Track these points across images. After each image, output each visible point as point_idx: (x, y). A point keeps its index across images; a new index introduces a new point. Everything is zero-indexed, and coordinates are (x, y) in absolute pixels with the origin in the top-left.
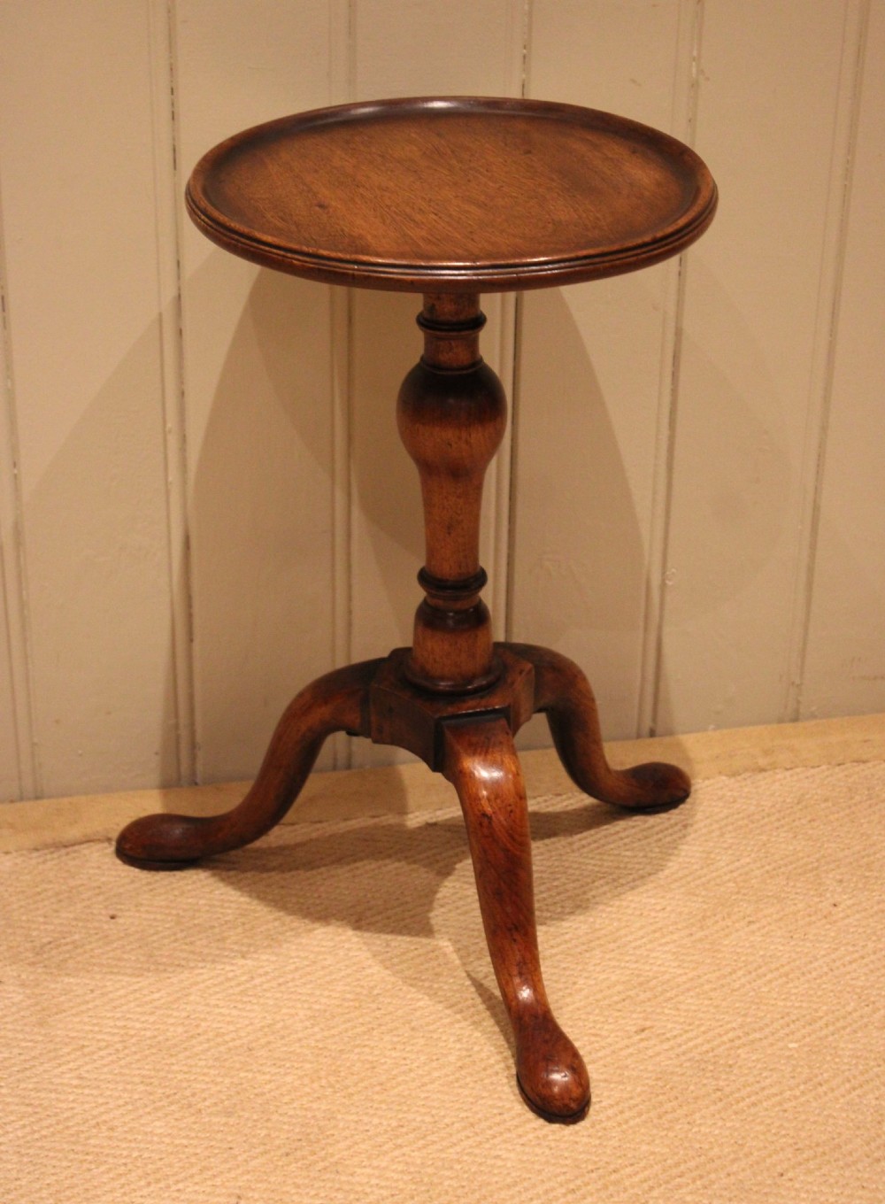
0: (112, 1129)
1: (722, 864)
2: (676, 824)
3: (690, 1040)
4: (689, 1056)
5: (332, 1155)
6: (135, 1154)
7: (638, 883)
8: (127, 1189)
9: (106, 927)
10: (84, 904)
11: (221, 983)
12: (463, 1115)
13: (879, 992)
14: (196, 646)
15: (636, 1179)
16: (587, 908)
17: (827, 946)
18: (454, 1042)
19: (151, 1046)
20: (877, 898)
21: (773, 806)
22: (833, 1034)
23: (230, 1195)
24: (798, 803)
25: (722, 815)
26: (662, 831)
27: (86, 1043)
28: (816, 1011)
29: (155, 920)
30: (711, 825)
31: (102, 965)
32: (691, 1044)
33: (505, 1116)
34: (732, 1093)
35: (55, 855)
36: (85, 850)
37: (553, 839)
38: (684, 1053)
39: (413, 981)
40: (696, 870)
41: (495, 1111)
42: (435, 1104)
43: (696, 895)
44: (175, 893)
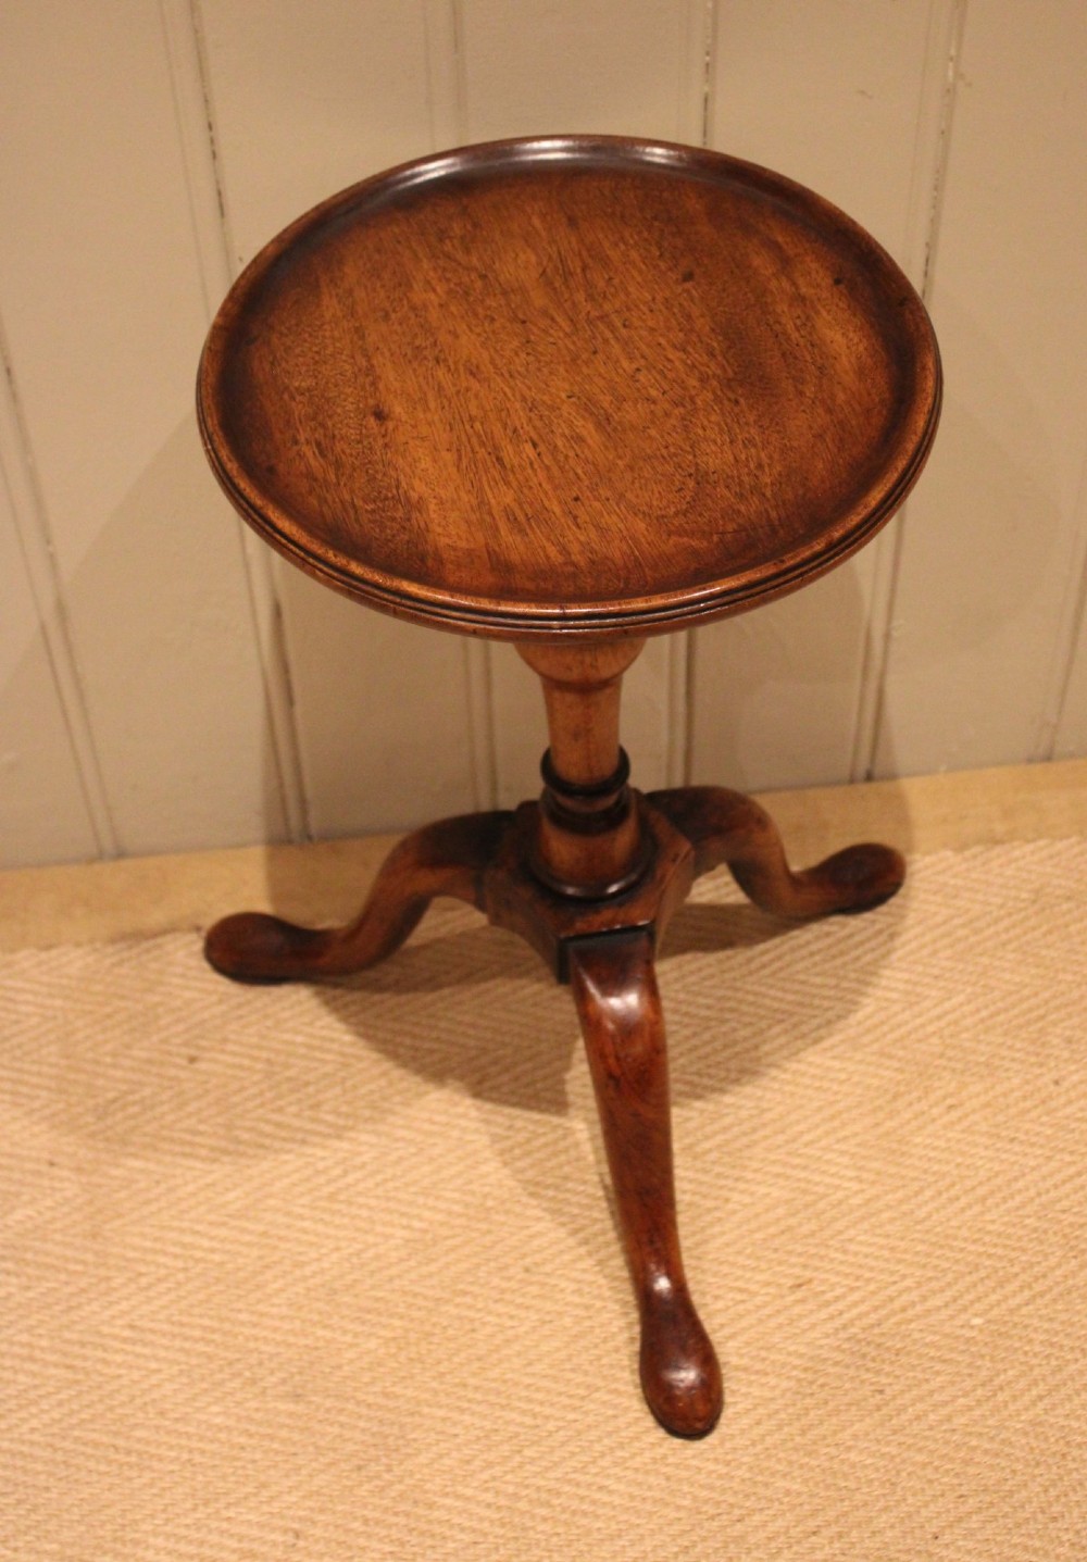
0: (162, 1413)
1: (927, 1004)
2: (880, 932)
3: (855, 1304)
4: (850, 1331)
5: (411, 1473)
6: (185, 1456)
7: (823, 1032)
9: (183, 1074)
10: (161, 1036)
11: (308, 1180)
12: (571, 1416)
16: (755, 1073)
17: (1039, 1152)
18: (573, 1292)
19: (218, 1280)
21: (1002, 906)
22: (1027, 1304)
23: (286, 1531)
24: (1034, 902)
25: (939, 919)
26: (862, 943)
27: (143, 1269)
28: (1011, 1262)
29: (241, 1067)
30: (923, 935)
31: (172, 1140)
32: (855, 1312)
33: (621, 1421)
34: (894, 1398)
35: (135, 951)
36: (169, 944)
37: (729, 952)
38: (845, 1327)
39: (534, 1188)
40: (896, 1014)
41: (610, 1412)
42: (540, 1396)
43: (891, 1057)
44: (269, 1023)
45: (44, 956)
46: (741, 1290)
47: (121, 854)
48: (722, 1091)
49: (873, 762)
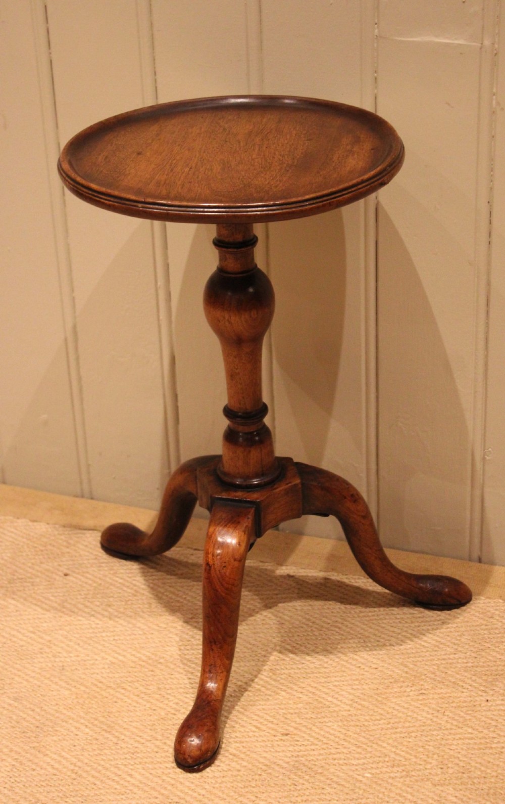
1: (443, 653)
2: (438, 620)
3: (310, 750)
4: (299, 759)
5: (46, 741)
7: (378, 648)
9: (58, 578)
10: (60, 563)
11: (85, 629)
12: (137, 745)
14: (180, 426)
16: (330, 653)
17: (455, 724)
18: (175, 703)
19: (16, 651)
22: (400, 778)
25: (475, 623)
26: (425, 621)
28: (406, 759)
29: (86, 583)
30: (461, 627)
31: (35, 599)
32: (307, 753)
34: (301, 789)
35: (70, 533)
37: (354, 607)
38: (297, 756)
40: (422, 652)
42: (127, 733)
43: (406, 666)
44: (112, 572)
45: (30, 523)
46: (257, 727)
48: (308, 654)
49: (481, 551)
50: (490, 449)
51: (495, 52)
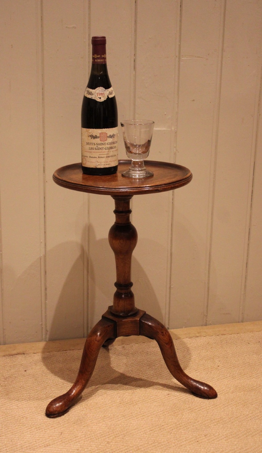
0: (27, 418)
4: (181, 400)
5: (86, 423)
6: (33, 424)
8: (31, 431)
9: (23, 373)
10: (17, 368)
12: (121, 414)
13: (231, 385)
15: (169, 427)
17: (217, 375)
18: (118, 398)
20: (229, 365)
21: (201, 345)
23: (59, 433)
24: (207, 344)
30: (185, 349)
33: (133, 414)
34: (193, 408)
35: (9, 357)
36: (18, 356)
40: (181, 359)
47: (5, 344)
49: (169, 325)
50: (173, 283)
51: (175, 132)
